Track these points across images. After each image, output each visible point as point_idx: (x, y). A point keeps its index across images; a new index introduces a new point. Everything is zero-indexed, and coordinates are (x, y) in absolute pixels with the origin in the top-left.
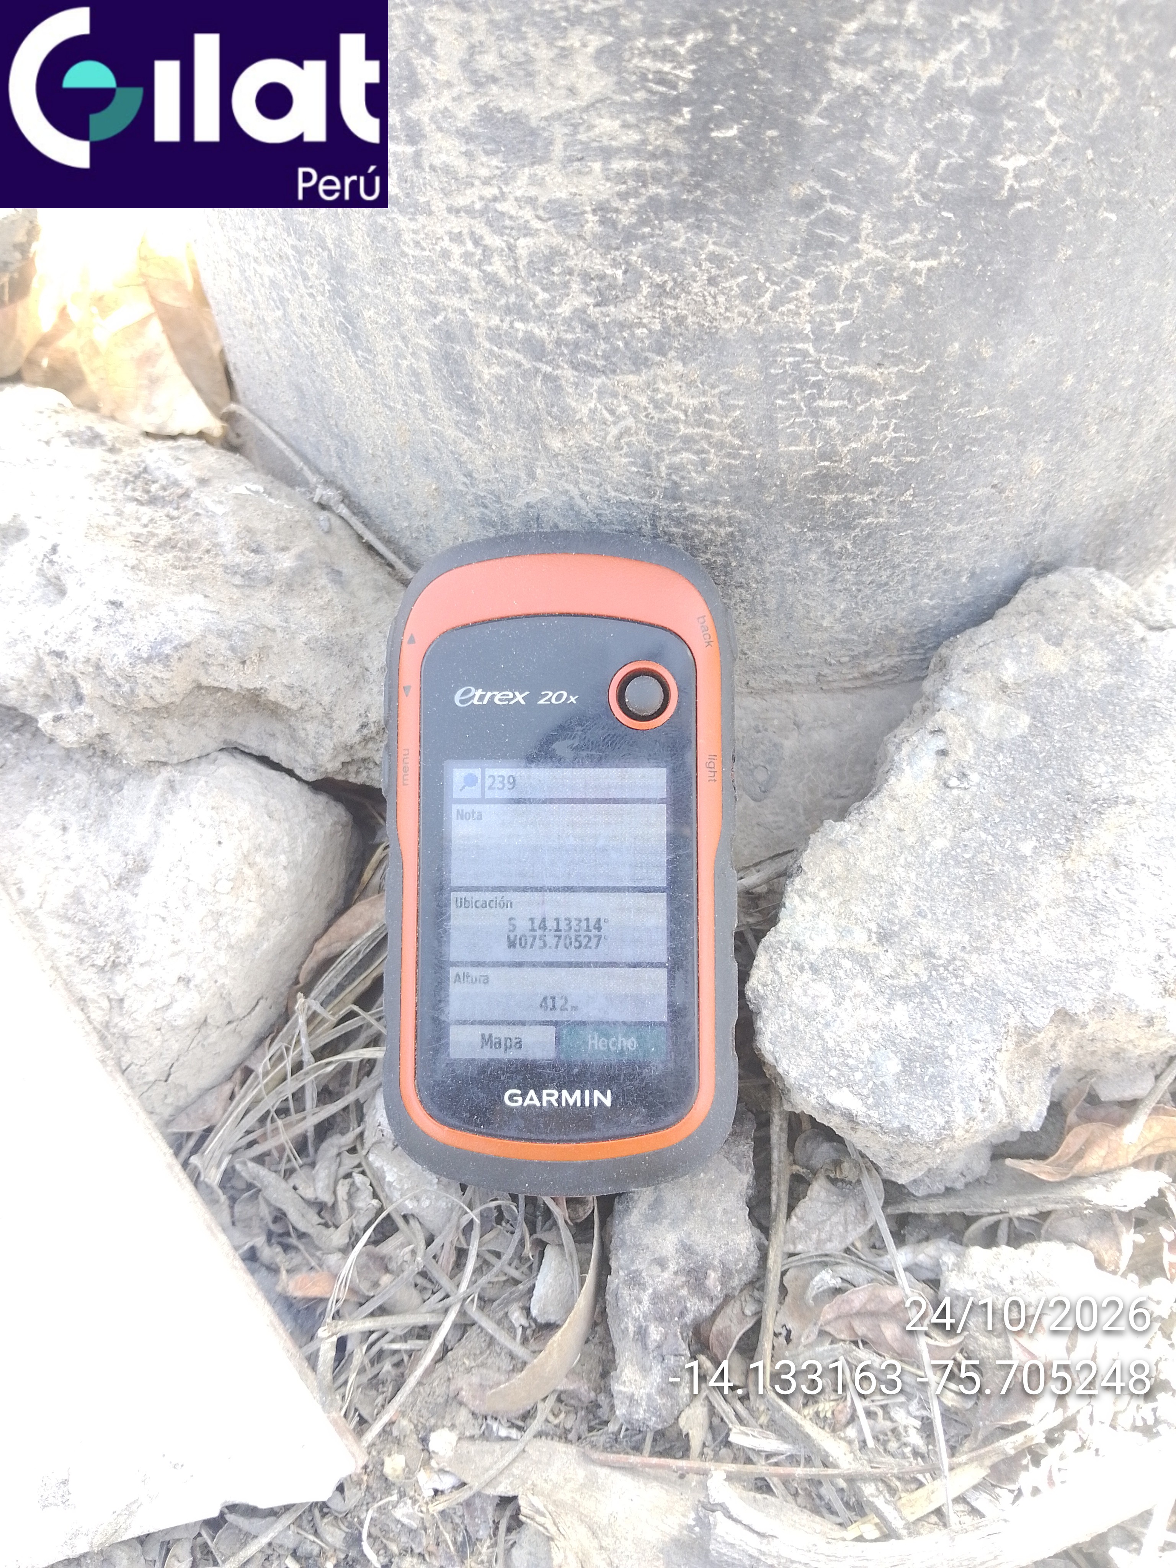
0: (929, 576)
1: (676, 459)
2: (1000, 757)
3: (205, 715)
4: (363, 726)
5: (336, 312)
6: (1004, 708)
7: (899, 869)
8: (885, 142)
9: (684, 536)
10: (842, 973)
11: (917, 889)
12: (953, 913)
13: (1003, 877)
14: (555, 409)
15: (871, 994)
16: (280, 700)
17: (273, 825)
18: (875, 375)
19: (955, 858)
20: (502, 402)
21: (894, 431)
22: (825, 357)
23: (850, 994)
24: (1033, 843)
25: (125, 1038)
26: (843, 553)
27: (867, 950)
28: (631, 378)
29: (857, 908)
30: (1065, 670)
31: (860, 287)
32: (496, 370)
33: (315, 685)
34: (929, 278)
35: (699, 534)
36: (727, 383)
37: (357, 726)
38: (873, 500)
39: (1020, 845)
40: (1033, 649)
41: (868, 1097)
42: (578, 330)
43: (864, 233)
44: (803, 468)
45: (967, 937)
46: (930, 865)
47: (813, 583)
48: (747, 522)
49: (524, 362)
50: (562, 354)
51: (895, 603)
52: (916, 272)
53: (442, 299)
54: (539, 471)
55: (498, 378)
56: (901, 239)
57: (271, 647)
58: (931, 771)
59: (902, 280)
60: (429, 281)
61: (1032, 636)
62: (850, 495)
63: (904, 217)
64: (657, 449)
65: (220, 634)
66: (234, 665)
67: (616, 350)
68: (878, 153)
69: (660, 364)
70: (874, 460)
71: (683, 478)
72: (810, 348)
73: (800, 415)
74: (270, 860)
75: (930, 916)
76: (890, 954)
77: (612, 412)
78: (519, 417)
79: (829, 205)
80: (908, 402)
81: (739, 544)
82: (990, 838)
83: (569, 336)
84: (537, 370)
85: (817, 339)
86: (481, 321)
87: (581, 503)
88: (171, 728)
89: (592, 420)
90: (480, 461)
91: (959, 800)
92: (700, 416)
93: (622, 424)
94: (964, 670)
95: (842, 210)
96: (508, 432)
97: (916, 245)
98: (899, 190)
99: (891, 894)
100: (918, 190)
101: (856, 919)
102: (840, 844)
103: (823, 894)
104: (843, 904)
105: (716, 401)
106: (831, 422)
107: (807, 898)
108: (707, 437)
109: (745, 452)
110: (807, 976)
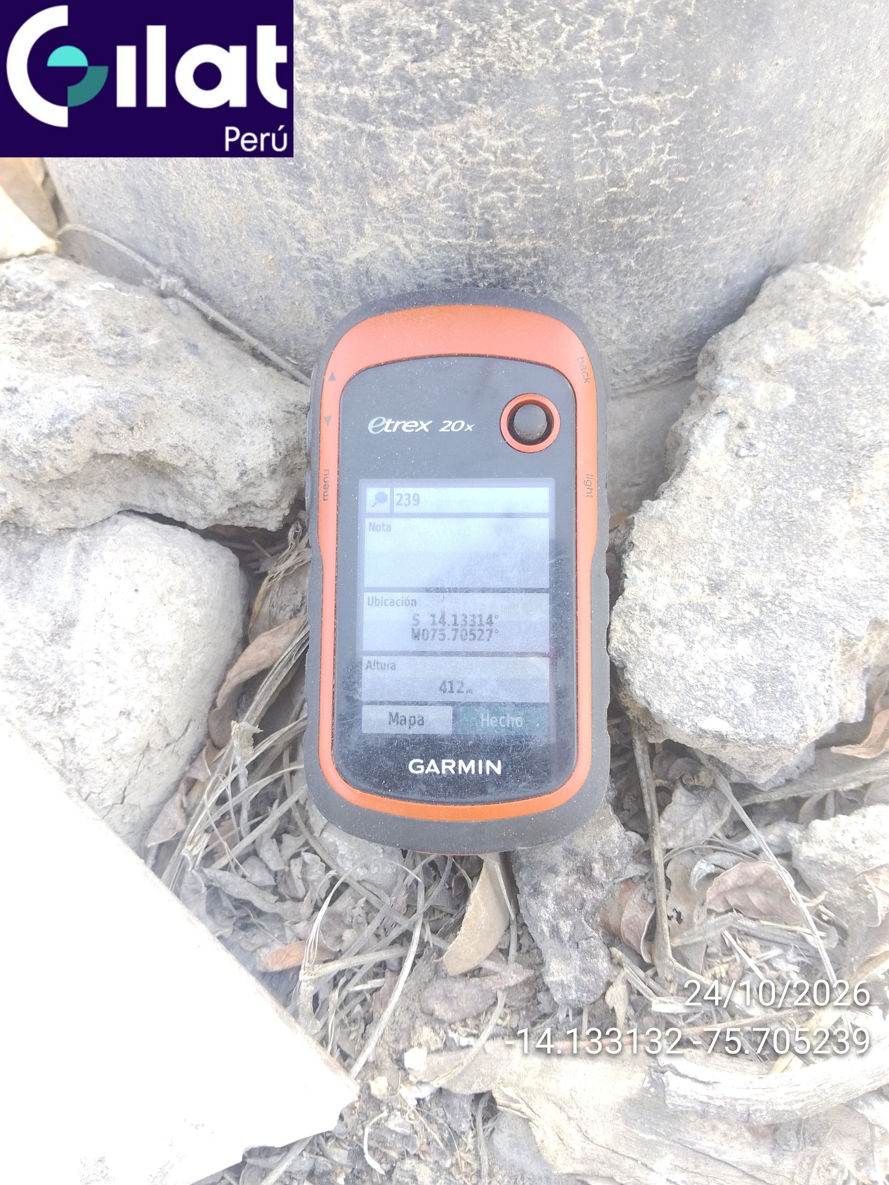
0: (694, 285)
1: (488, 199)
2: (778, 425)
3: (102, 483)
4: (243, 474)
6: (772, 386)
7: (714, 529)
9: (496, 271)
10: (687, 623)
11: (734, 543)
12: (768, 558)
13: (803, 522)
14: (379, 166)
15: (716, 636)
16: (168, 460)
17: (179, 570)
18: (653, 103)
19: (759, 513)
20: (331, 166)
21: (669, 154)
22: (612, 89)
23: (698, 638)
24: (821, 490)
25: (82, 772)
26: (628, 271)
27: (704, 600)
28: (447, 128)
29: (688, 568)
30: (814, 347)
31: (641, 21)
32: (325, 136)
33: (195, 442)
35: (509, 267)
36: (530, 122)
37: (237, 475)
38: (652, 220)
39: (811, 494)
40: (784, 334)
41: (733, 719)
42: (398, 87)
44: (595, 195)
45: (784, 575)
46: (740, 522)
47: (604, 301)
48: (549, 251)
49: (349, 124)
50: (384, 112)
51: (668, 312)
52: (687, 4)
54: (367, 226)
55: (326, 143)
57: (153, 413)
58: (723, 446)
59: (676, 12)
61: (782, 324)
62: (634, 217)
64: (470, 191)
65: (108, 405)
66: (124, 432)
67: (432, 102)
69: (472, 111)
70: (653, 182)
71: (494, 216)
72: (599, 82)
73: (591, 147)
74: (182, 600)
75: (749, 563)
76: (724, 600)
77: (430, 161)
78: (347, 178)
80: (679, 126)
81: (543, 273)
82: (785, 492)
83: (390, 94)
84: (362, 131)
85: (605, 74)
86: (308, 90)
87: (405, 251)
88: (75, 497)
89: (413, 171)
90: (313, 225)
91: (751, 467)
92: (508, 156)
93: (440, 171)
94: (732, 360)
96: (337, 194)
99: (714, 551)
101: (689, 577)
102: (660, 519)
103: (656, 561)
104: (675, 566)
105: (521, 139)
106: (618, 150)
107: (643, 567)
108: (514, 175)
109: (546, 186)
110: (658, 630)
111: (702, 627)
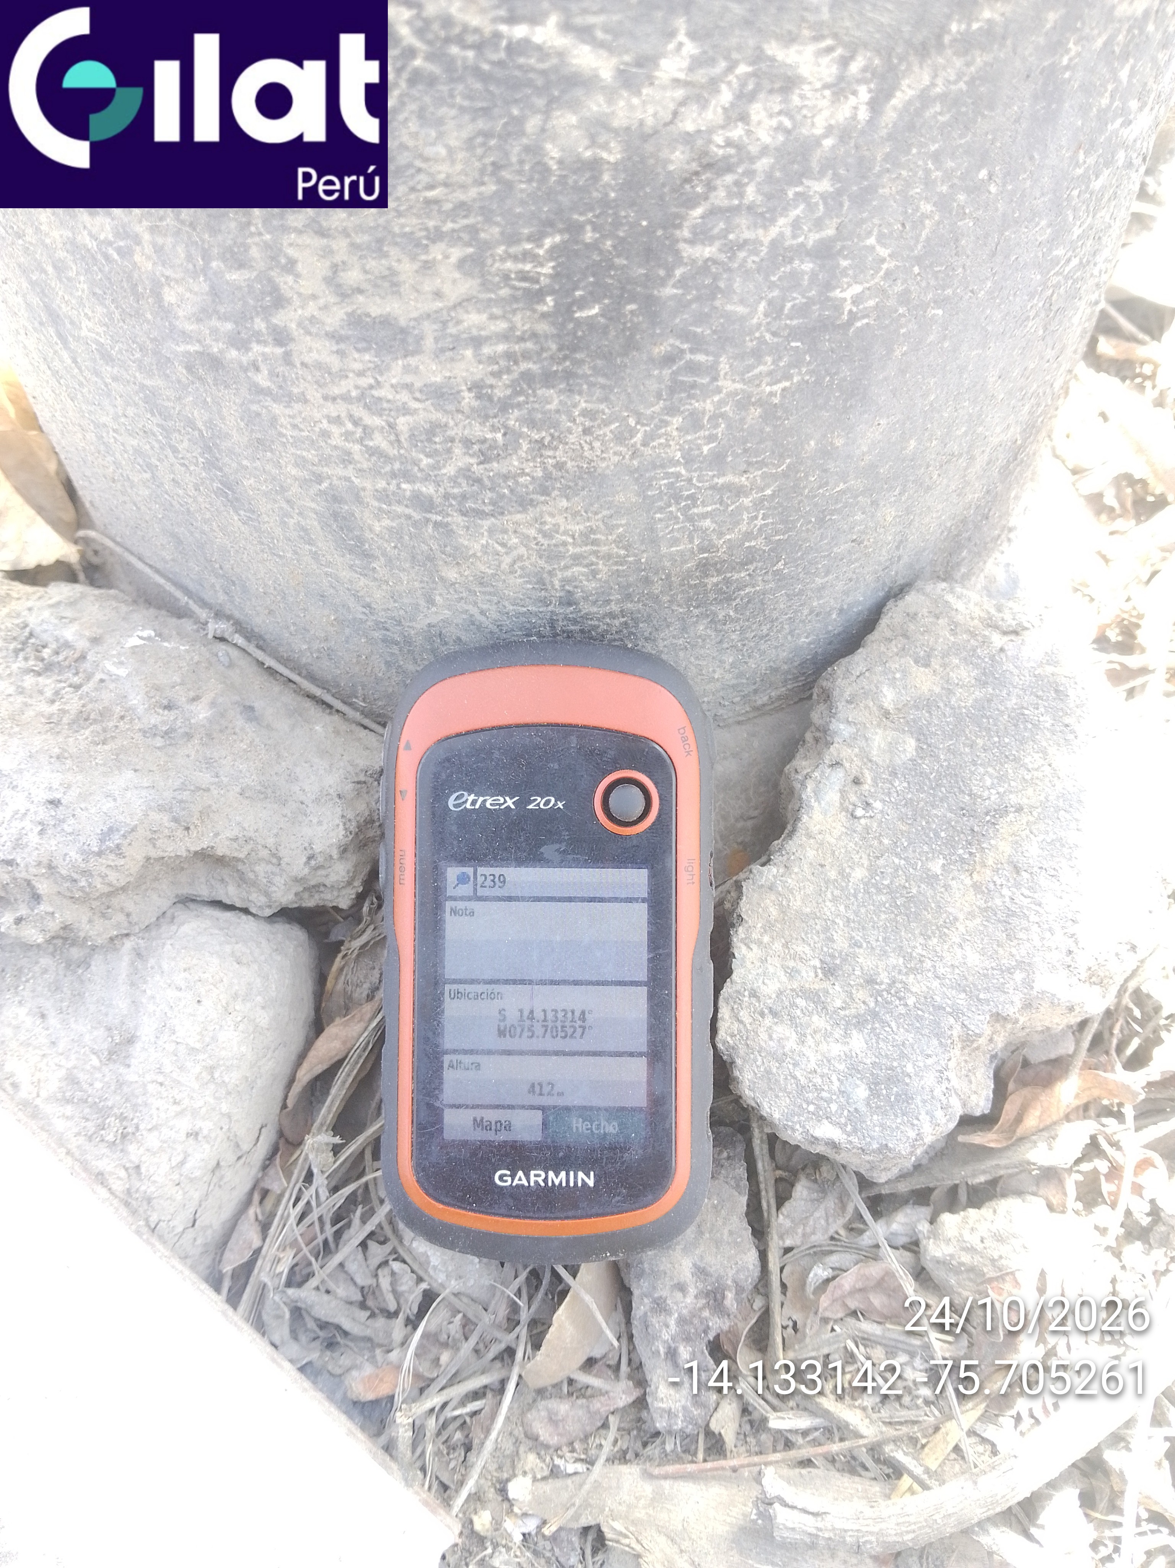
0: (803, 621)
1: (568, 573)
2: (897, 783)
3: (156, 879)
4: (310, 857)
5: (212, 480)
6: (890, 735)
7: (827, 903)
8: (736, 298)
9: (582, 631)
10: (798, 1012)
11: (848, 920)
12: (884, 939)
13: (921, 898)
14: (448, 549)
15: (829, 1028)
16: (227, 852)
17: (244, 970)
18: (742, 480)
19: (875, 885)
20: (395, 547)
21: (763, 519)
22: (695, 474)
23: (811, 1031)
24: (942, 861)
25: (149, 1200)
26: (727, 619)
27: (817, 986)
28: (519, 517)
29: (800, 948)
30: (937, 689)
31: (723, 415)
32: (386, 522)
33: (256, 831)
34: (783, 396)
35: (596, 627)
36: (609, 508)
37: (304, 859)
38: (749, 575)
39: (930, 865)
40: (905, 673)
41: (846, 1125)
42: (464, 485)
43: (722, 373)
44: (685, 562)
45: (901, 960)
46: (855, 896)
47: (702, 647)
48: (639, 611)
49: (414, 514)
50: (451, 505)
52: (772, 394)
53: (325, 469)
54: (438, 598)
55: (390, 529)
56: (756, 371)
57: (210, 807)
58: (838, 804)
59: (760, 403)
60: (311, 455)
61: (903, 660)
62: (729, 575)
63: (757, 355)
64: (548, 568)
65: (161, 809)
66: (180, 833)
67: (503, 496)
68: (729, 307)
69: (545, 503)
70: (747, 544)
71: (576, 587)
72: (681, 470)
73: (678, 523)
74: (249, 1005)
75: (865, 945)
76: (837, 987)
77: (503, 545)
78: (413, 557)
79: (688, 356)
80: (773, 495)
81: (633, 630)
82: (902, 862)
83: (456, 491)
84: (428, 520)
85: (687, 463)
86: (368, 485)
87: (482, 619)
88: (128, 902)
89: (486, 553)
90: (379, 594)
91: (867, 829)
92: (586, 537)
93: (515, 553)
94: (847, 701)
95: (701, 358)
96: (404, 570)
97: (770, 373)
98: (751, 333)
99: (826, 929)
100: (768, 330)
101: (801, 958)
102: (771, 888)
103: (766, 939)
104: (786, 945)
105: (600, 523)
106: (707, 523)
107: (753, 946)
108: (595, 553)
109: (631, 559)
110: (768, 1021)
111: (815, 1018)
